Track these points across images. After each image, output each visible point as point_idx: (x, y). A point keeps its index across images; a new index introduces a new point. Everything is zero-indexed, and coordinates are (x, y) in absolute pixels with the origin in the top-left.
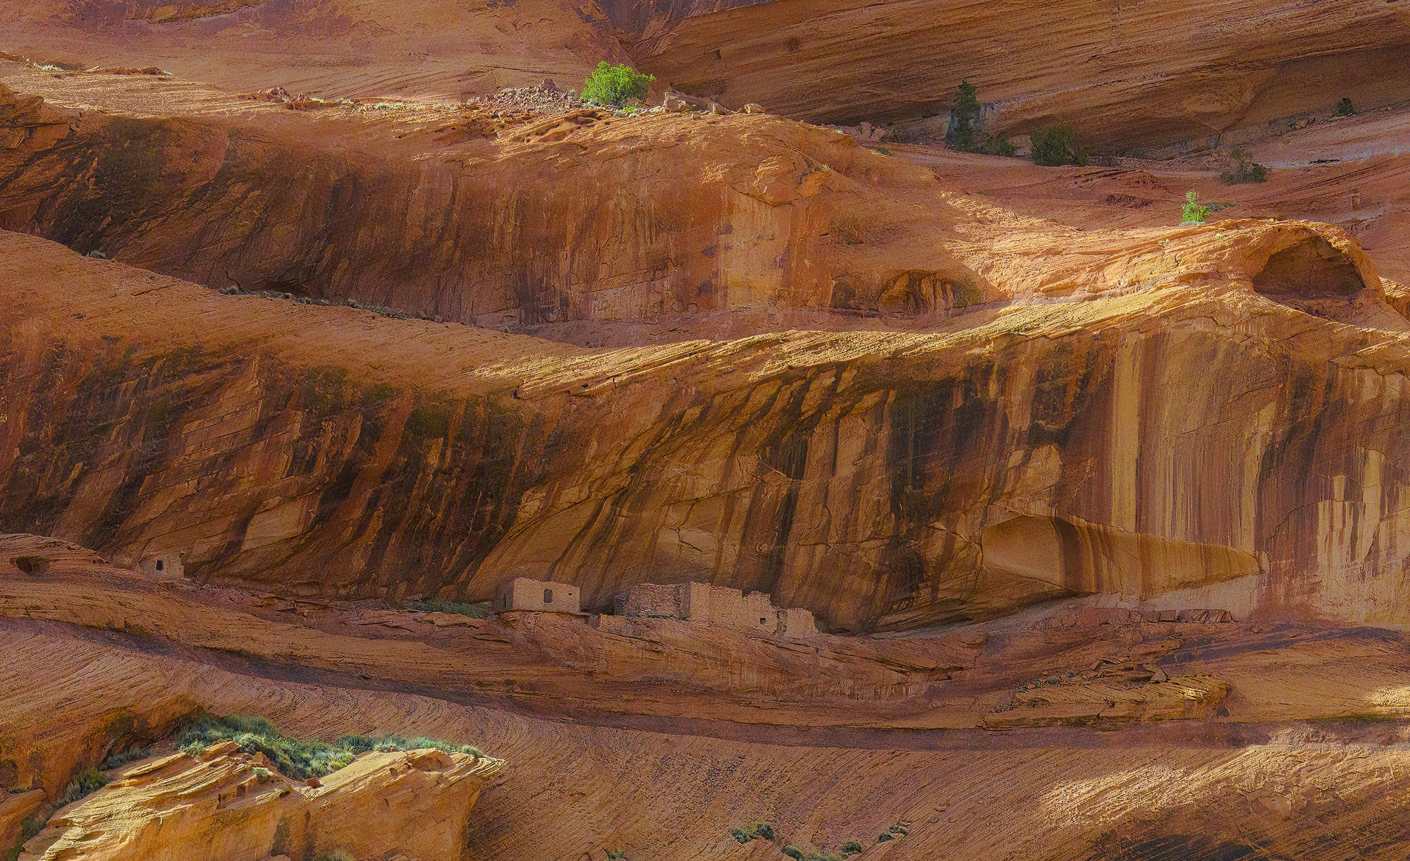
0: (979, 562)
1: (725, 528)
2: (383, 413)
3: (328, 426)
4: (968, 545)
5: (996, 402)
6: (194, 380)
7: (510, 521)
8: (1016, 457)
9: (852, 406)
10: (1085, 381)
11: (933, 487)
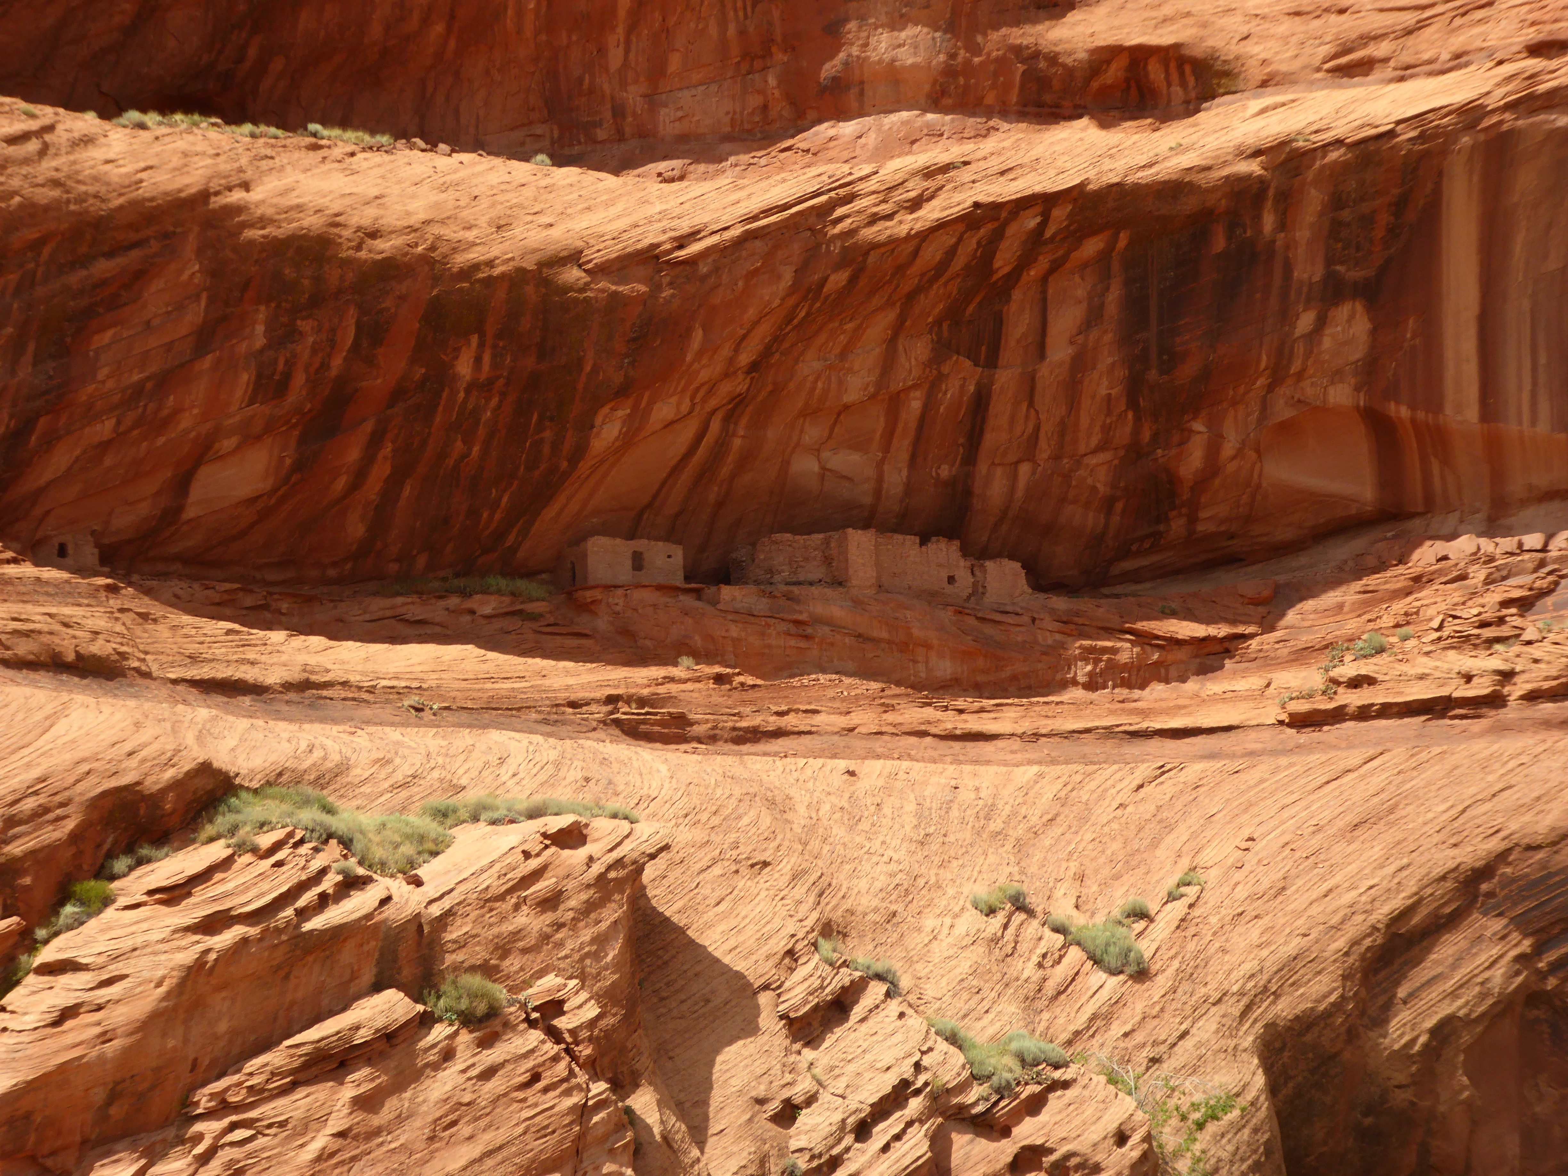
0: (1256, 476)
1: (886, 447)
2: (388, 303)
3: (305, 326)
4: (1239, 454)
5: (1273, 242)
6: (103, 267)
7: (579, 452)
8: (1306, 321)
9: (1065, 258)
10: (1400, 206)
11: (1188, 370)
